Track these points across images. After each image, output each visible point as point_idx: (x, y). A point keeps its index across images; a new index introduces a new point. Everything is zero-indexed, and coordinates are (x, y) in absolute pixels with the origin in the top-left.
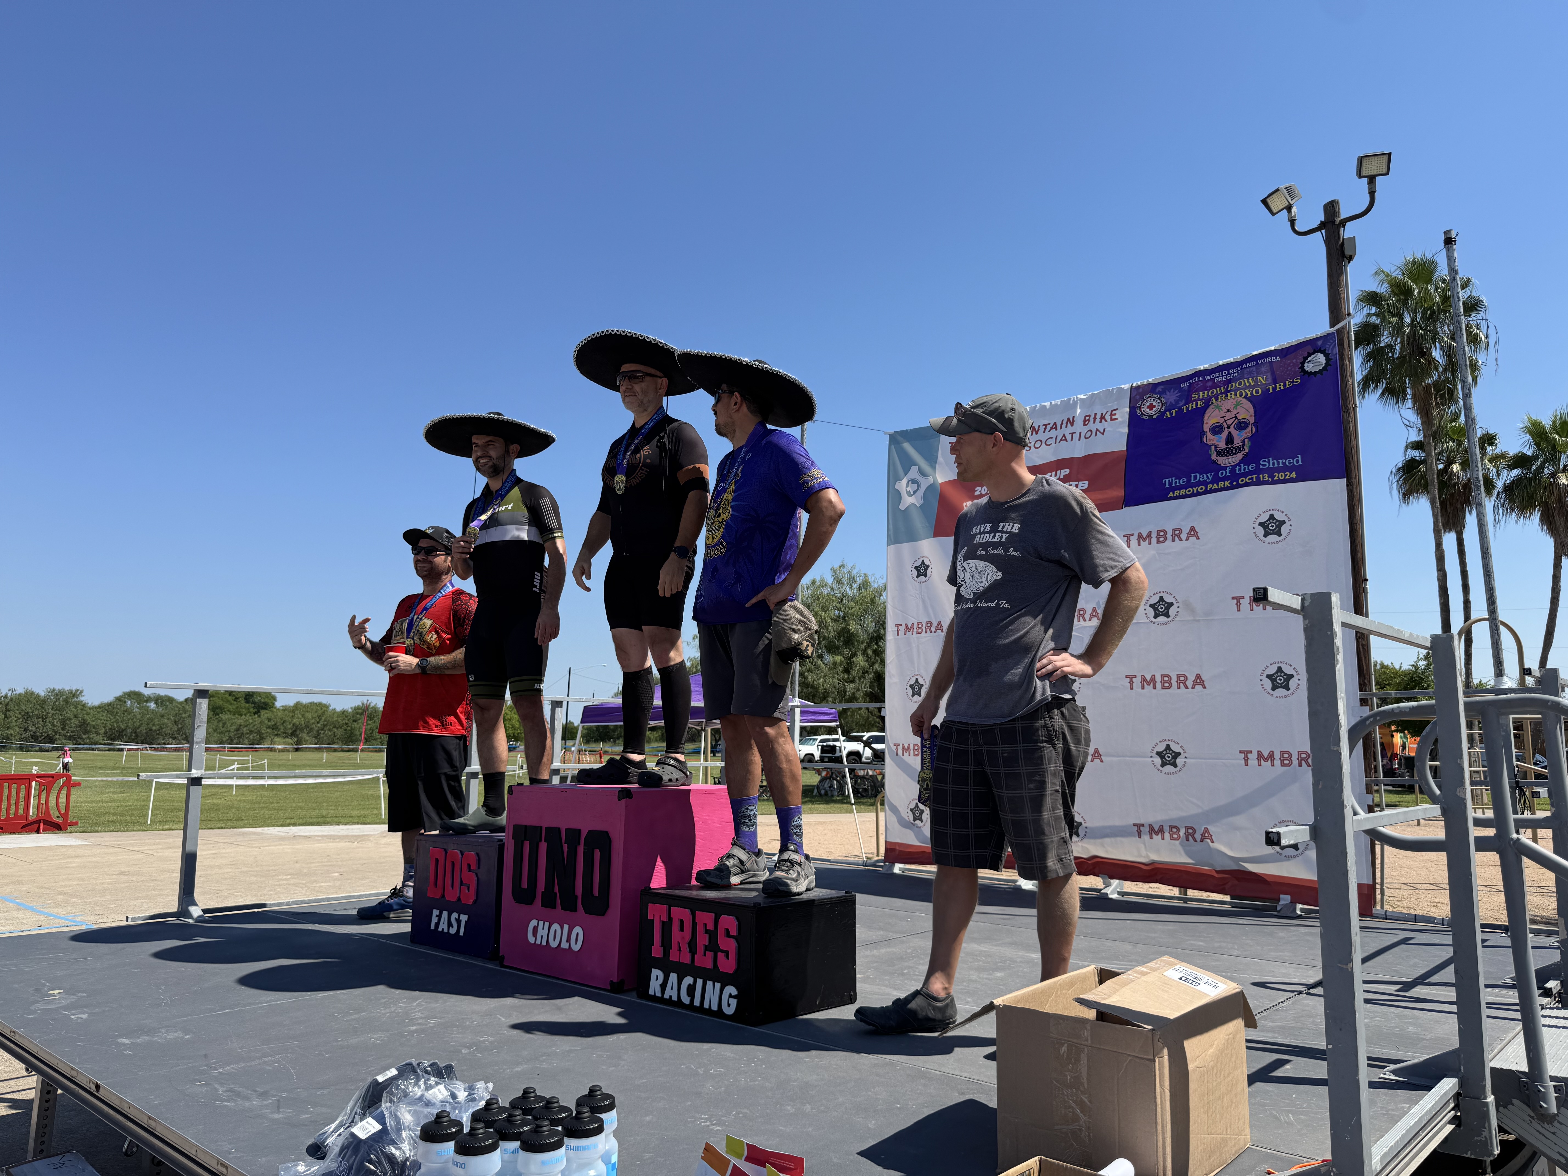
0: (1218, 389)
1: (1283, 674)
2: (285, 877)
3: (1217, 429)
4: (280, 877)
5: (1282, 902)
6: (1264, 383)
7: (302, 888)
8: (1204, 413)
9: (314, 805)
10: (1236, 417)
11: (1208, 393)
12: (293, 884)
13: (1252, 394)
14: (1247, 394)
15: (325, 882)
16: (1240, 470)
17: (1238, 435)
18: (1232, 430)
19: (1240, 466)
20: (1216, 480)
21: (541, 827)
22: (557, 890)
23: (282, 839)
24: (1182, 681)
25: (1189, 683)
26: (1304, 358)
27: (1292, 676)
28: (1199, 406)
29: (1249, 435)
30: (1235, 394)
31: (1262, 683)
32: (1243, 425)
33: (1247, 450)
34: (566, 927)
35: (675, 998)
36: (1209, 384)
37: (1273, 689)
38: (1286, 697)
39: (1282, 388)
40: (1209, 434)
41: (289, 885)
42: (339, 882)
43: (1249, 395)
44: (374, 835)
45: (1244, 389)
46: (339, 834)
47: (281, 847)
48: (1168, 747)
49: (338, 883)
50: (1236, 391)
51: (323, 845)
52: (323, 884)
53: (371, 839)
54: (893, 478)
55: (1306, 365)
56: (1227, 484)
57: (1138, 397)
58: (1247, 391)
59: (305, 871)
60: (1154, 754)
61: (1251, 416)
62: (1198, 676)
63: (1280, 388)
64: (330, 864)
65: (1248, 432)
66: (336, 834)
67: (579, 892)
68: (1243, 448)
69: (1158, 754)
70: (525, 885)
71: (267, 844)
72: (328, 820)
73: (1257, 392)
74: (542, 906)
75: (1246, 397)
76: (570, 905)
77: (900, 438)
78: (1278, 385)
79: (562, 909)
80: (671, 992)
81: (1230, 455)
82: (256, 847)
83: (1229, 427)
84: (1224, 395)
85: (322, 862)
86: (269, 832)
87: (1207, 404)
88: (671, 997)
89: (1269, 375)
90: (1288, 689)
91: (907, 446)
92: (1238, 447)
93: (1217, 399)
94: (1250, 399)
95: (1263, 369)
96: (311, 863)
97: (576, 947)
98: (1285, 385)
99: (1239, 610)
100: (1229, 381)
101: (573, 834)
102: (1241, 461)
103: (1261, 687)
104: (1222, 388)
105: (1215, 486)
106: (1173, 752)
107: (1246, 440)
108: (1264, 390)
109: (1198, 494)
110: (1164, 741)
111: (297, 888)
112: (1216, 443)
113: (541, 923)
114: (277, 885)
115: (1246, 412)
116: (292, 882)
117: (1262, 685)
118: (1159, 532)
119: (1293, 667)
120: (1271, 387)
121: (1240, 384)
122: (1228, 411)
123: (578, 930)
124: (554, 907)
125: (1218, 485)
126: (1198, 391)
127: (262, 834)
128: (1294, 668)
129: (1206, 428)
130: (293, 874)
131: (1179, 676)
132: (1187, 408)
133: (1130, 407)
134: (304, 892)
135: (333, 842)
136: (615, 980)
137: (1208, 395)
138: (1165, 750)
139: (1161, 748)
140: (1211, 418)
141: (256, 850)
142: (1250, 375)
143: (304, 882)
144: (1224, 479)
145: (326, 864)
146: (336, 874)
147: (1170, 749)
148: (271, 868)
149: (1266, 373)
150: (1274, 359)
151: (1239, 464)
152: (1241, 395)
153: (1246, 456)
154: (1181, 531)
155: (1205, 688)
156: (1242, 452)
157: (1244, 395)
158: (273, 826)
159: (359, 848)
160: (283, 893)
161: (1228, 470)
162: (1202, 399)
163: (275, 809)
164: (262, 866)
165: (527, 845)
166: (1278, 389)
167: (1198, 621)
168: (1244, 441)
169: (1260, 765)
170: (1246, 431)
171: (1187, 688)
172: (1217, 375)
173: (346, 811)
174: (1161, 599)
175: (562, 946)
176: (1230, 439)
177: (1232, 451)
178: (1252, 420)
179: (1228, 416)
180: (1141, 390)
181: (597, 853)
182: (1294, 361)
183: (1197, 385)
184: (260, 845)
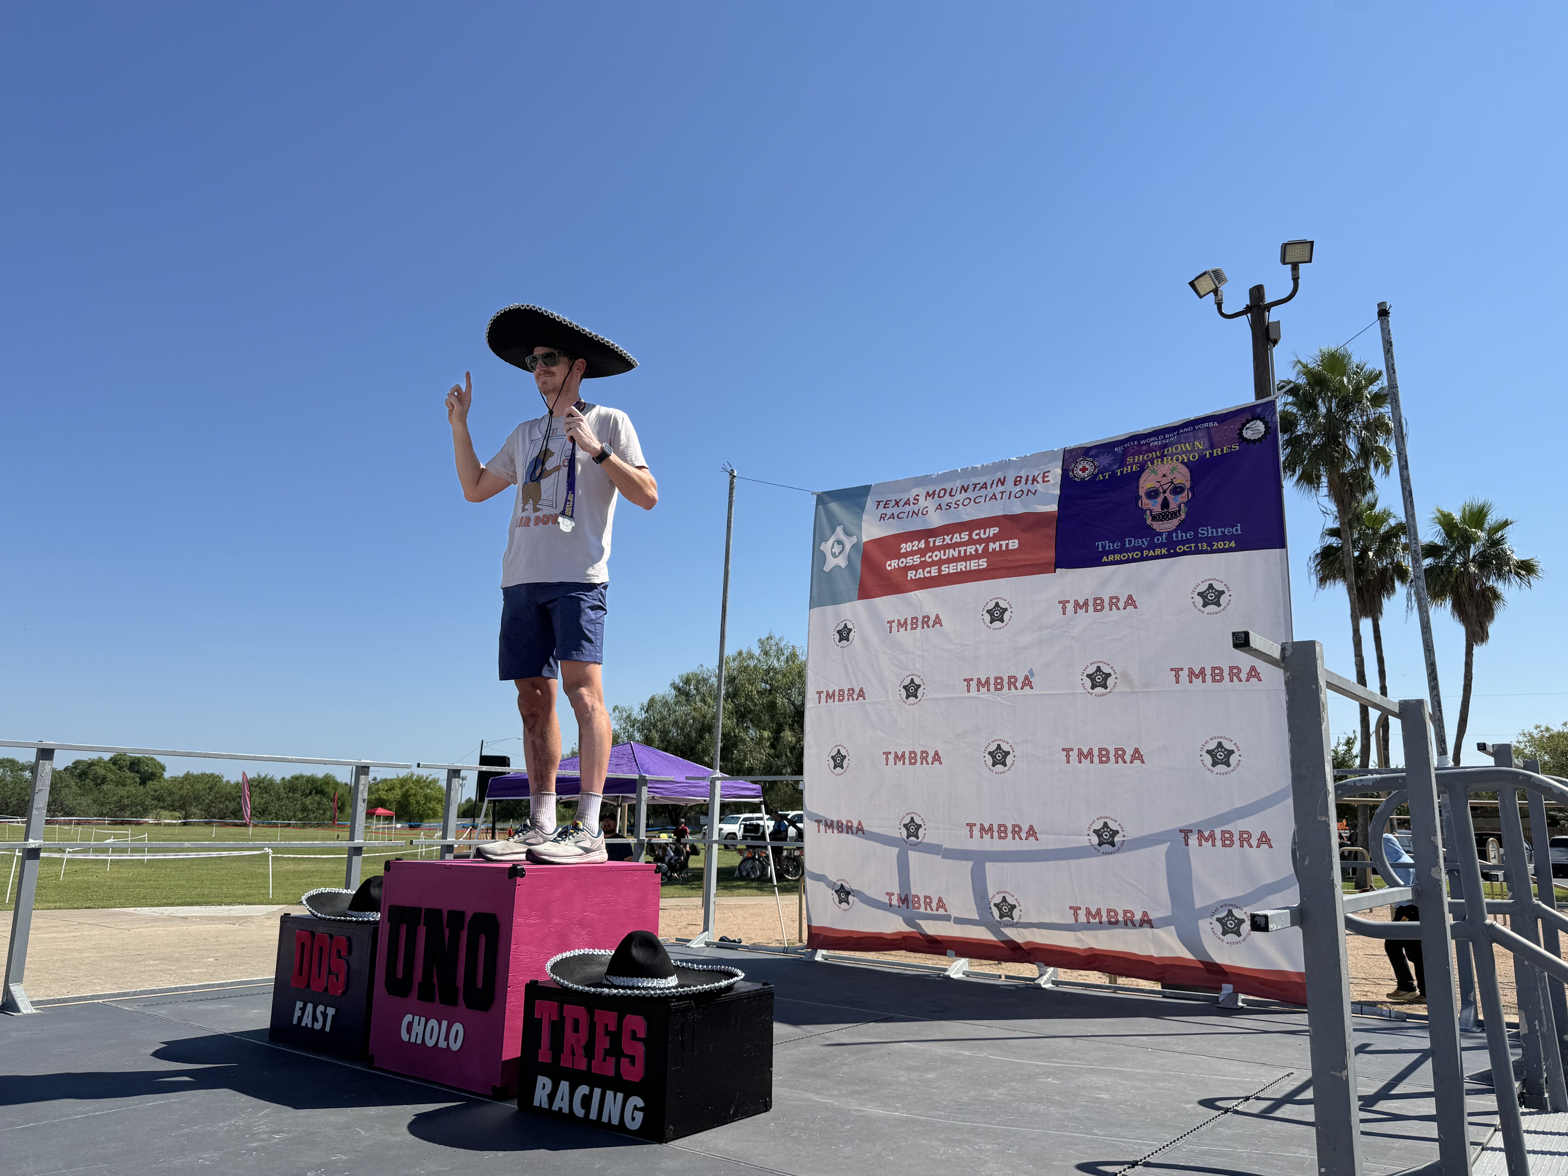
0: (1154, 453)
1: (1223, 750)
2: (152, 962)
3: (1153, 494)
4: (147, 963)
5: (1224, 992)
6: (1201, 448)
7: (171, 975)
8: (1140, 477)
9: (196, 883)
10: (1172, 482)
11: (1143, 457)
12: (161, 971)
13: (1188, 459)
14: (1183, 459)
15: (198, 968)
16: (1177, 537)
17: (1174, 499)
18: (1168, 494)
19: (1177, 533)
20: (1152, 546)
21: (420, 909)
22: (435, 981)
23: (155, 920)
24: (1120, 754)
25: (1128, 758)
26: (1242, 424)
27: (1232, 752)
28: (1134, 470)
29: (1186, 500)
30: (1172, 459)
31: (1202, 758)
32: (1178, 490)
33: (1183, 516)
34: (445, 1023)
35: (566, 1110)
36: (1145, 448)
37: (1214, 765)
38: (1226, 773)
39: (1220, 453)
40: (1144, 498)
41: (156, 971)
42: (213, 968)
43: (1186, 460)
44: (257, 916)
45: (1180, 454)
46: (220, 915)
47: (153, 929)
48: (1106, 825)
49: (211, 969)
50: (1172, 455)
51: (202, 927)
52: (194, 971)
53: (254, 921)
54: (819, 537)
55: (1244, 431)
56: (1164, 551)
57: (1071, 460)
58: (1184, 456)
59: (177, 955)
60: (1091, 832)
61: (1187, 480)
62: (1137, 751)
63: (1217, 453)
64: (205, 947)
65: (1184, 497)
66: (217, 915)
67: (460, 983)
68: (1180, 514)
69: (1095, 831)
70: (400, 975)
71: (137, 926)
72: (211, 900)
73: (1194, 457)
74: (418, 999)
75: (1182, 462)
76: (449, 999)
77: (826, 498)
78: (1215, 450)
79: (441, 1003)
80: (561, 1103)
81: (1165, 519)
82: (124, 929)
83: (1164, 492)
84: (1160, 460)
85: (197, 946)
86: (141, 912)
87: (1142, 468)
88: (561, 1109)
89: (1206, 440)
90: (1229, 765)
91: (834, 506)
92: (1174, 512)
93: (1153, 464)
94: (1187, 465)
95: (1200, 434)
96: (184, 947)
97: (455, 1047)
98: (1222, 451)
99: (1177, 682)
100: (1165, 446)
101: (457, 916)
102: (1179, 527)
103: (1201, 763)
104: (1158, 452)
105: (1152, 553)
106: (1111, 830)
107: (1182, 505)
108: (1201, 455)
109: (1134, 560)
110: (1101, 818)
111: (164, 975)
112: (1152, 507)
113: (417, 1018)
114: (142, 972)
115: (1183, 476)
116: (159, 968)
117: (1202, 761)
118: (1095, 599)
119: (1233, 742)
120: (1208, 452)
121: (1177, 449)
122: (1164, 476)
123: (458, 1027)
124: (431, 1000)
125: (1154, 552)
126: (1134, 455)
127: (134, 915)
128: (1235, 744)
129: (1142, 493)
130: (162, 959)
131: (1116, 750)
132: (1122, 472)
133: (1063, 470)
134: (172, 979)
135: (212, 924)
136: (498, 1085)
137: (1143, 459)
138: (1103, 828)
139: (1099, 825)
140: (1147, 482)
141: (125, 931)
142: (1187, 440)
143: (173, 968)
144: (1161, 546)
145: (202, 948)
146: (211, 960)
147: (1108, 827)
148: (138, 953)
149: (1202, 438)
150: (1211, 424)
151: (1175, 531)
152: (1177, 460)
153: (1182, 522)
154: (1118, 599)
155: (1143, 762)
156: (1179, 518)
157: (1180, 460)
158: (147, 906)
159: (240, 930)
160: (148, 980)
161: (1164, 536)
162: (1137, 463)
163: (152, 888)
164: (128, 949)
165: (404, 929)
166: (1215, 455)
167: (1137, 693)
168: (1179, 506)
169: (1200, 845)
170: (1182, 495)
171: (1125, 762)
172: (1153, 439)
173: (231, 891)
174: (1099, 669)
175: (439, 1045)
176: (1165, 504)
177: (1168, 515)
178: (1188, 485)
179: (1164, 480)
180: (1074, 453)
181: (483, 940)
182: (1232, 427)
183: (1133, 449)
184: (128, 927)
